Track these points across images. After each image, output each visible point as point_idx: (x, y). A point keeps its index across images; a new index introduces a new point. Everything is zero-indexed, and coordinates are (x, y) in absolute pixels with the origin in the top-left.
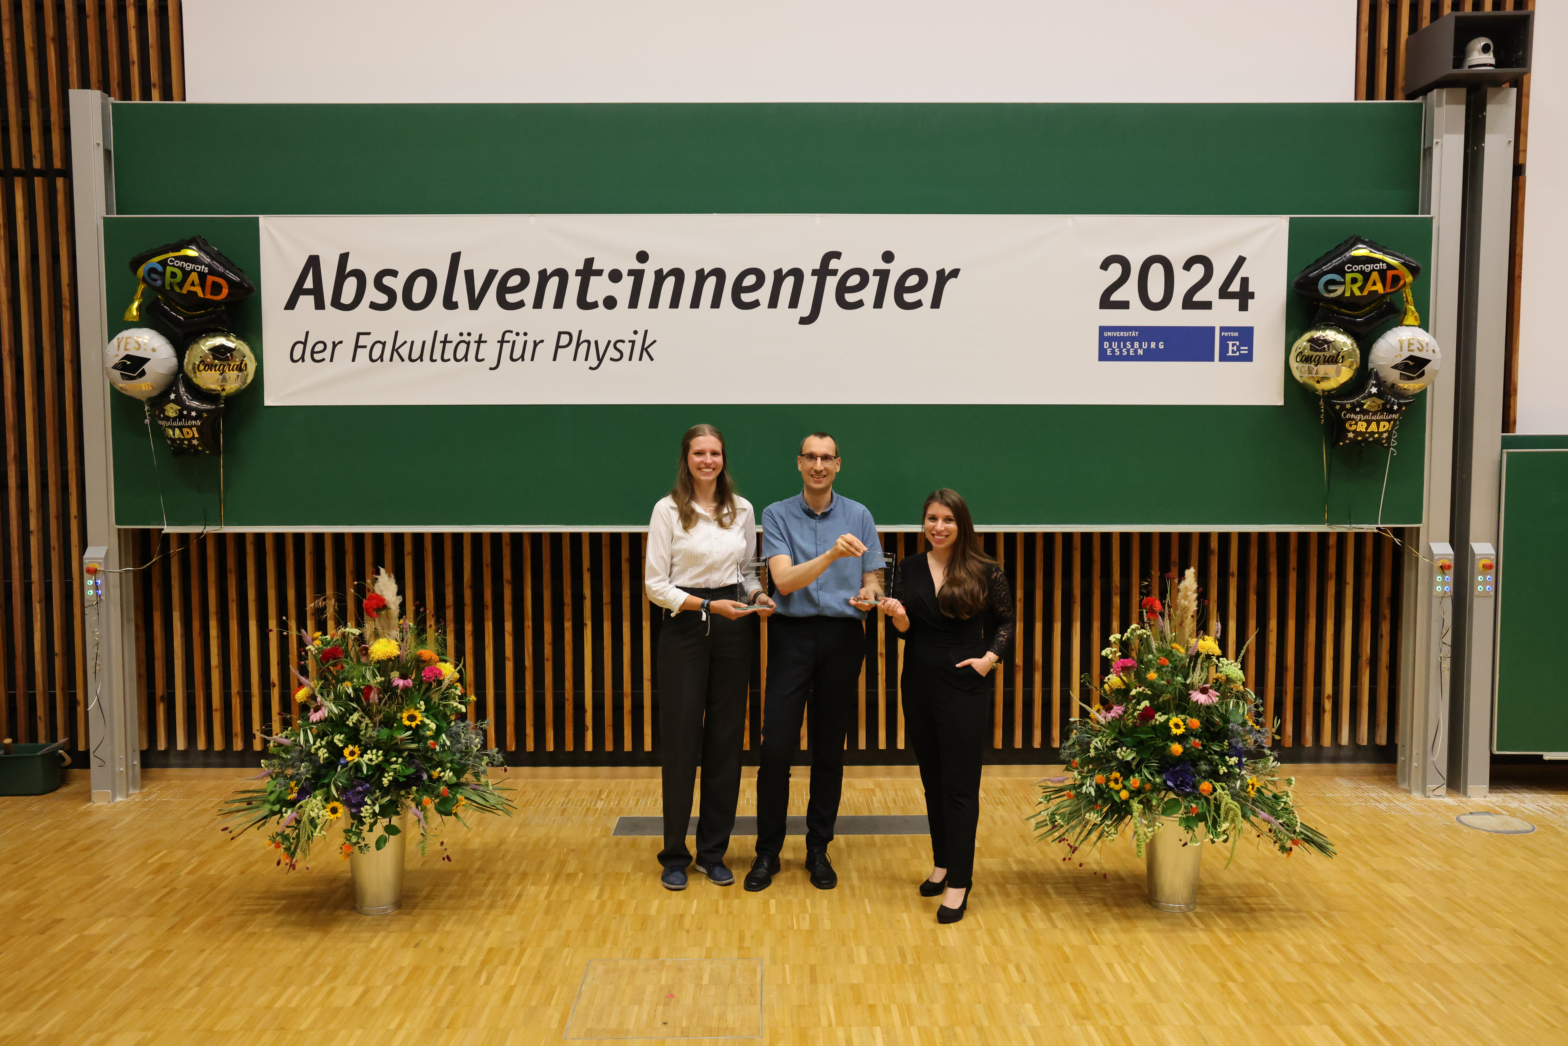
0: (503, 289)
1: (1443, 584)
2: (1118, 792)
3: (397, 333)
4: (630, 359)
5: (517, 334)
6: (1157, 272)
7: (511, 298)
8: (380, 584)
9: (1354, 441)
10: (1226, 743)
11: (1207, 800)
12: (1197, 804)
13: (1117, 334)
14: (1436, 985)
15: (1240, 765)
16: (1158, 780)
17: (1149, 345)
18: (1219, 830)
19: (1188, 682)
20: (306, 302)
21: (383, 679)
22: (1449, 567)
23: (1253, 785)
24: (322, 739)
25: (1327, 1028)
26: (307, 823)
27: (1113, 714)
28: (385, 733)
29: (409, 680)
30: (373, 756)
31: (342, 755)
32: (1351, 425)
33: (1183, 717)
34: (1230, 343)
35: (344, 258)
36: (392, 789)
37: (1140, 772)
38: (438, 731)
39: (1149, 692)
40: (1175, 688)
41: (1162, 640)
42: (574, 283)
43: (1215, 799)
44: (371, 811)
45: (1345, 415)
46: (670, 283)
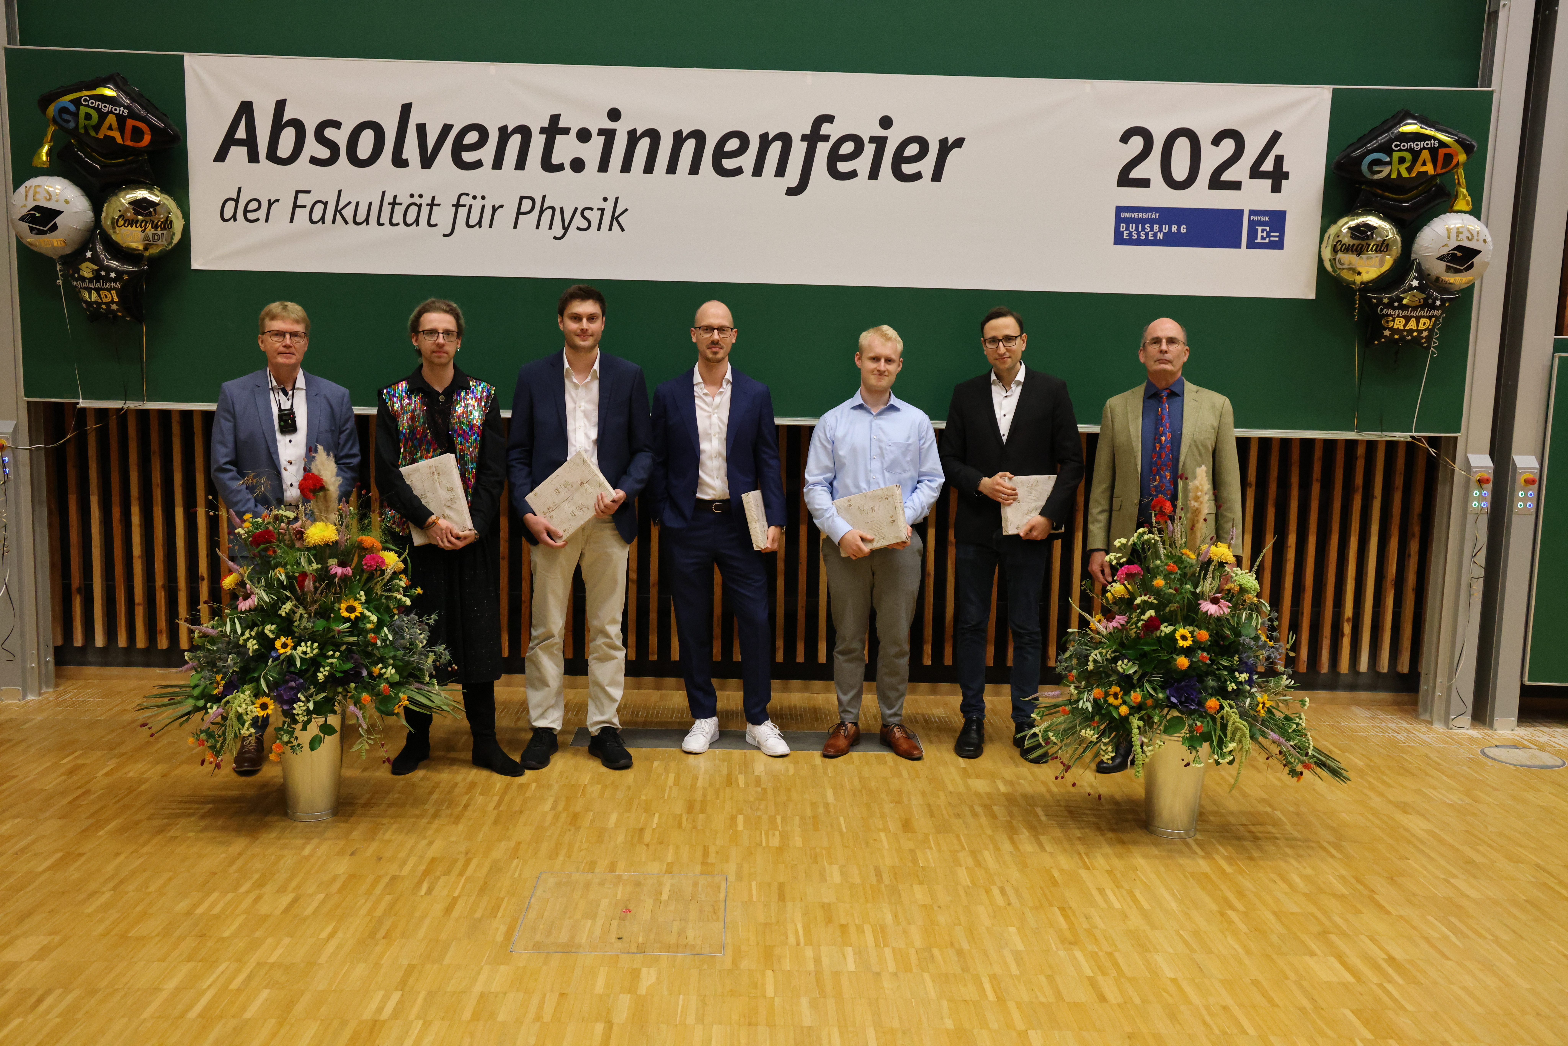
0: (459, 147)
1: (1480, 499)
2: (1117, 708)
3: (340, 192)
4: (599, 229)
5: (474, 197)
6: (1182, 146)
7: (468, 157)
8: (317, 462)
9: (1390, 339)
10: (1236, 658)
11: (1214, 719)
12: (1202, 722)
13: (1135, 215)
14: (1453, 919)
15: (1250, 682)
16: (1161, 696)
17: (1170, 228)
18: (1225, 750)
19: (1198, 591)
20: (239, 153)
21: (319, 566)
22: (1487, 481)
23: (1263, 704)
24: (252, 630)
25: (1332, 959)
26: (234, 719)
27: (1114, 624)
28: (321, 624)
29: (349, 568)
30: (307, 649)
31: (274, 648)
32: (1387, 322)
33: (1191, 628)
34: (1260, 228)
35: (280, 105)
36: (329, 686)
37: (1142, 686)
38: (380, 624)
39: (1155, 601)
40: (1184, 597)
41: (1171, 546)
42: (538, 142)
43: (1222, 718)
44: (305, 708)
45: (1382, 310)
46: (644, 145)
